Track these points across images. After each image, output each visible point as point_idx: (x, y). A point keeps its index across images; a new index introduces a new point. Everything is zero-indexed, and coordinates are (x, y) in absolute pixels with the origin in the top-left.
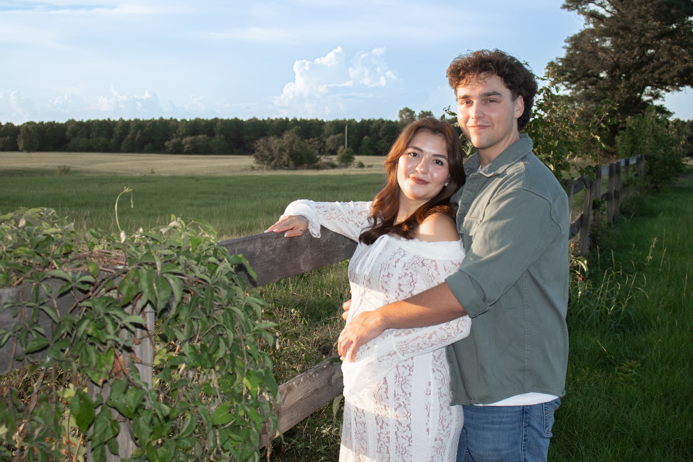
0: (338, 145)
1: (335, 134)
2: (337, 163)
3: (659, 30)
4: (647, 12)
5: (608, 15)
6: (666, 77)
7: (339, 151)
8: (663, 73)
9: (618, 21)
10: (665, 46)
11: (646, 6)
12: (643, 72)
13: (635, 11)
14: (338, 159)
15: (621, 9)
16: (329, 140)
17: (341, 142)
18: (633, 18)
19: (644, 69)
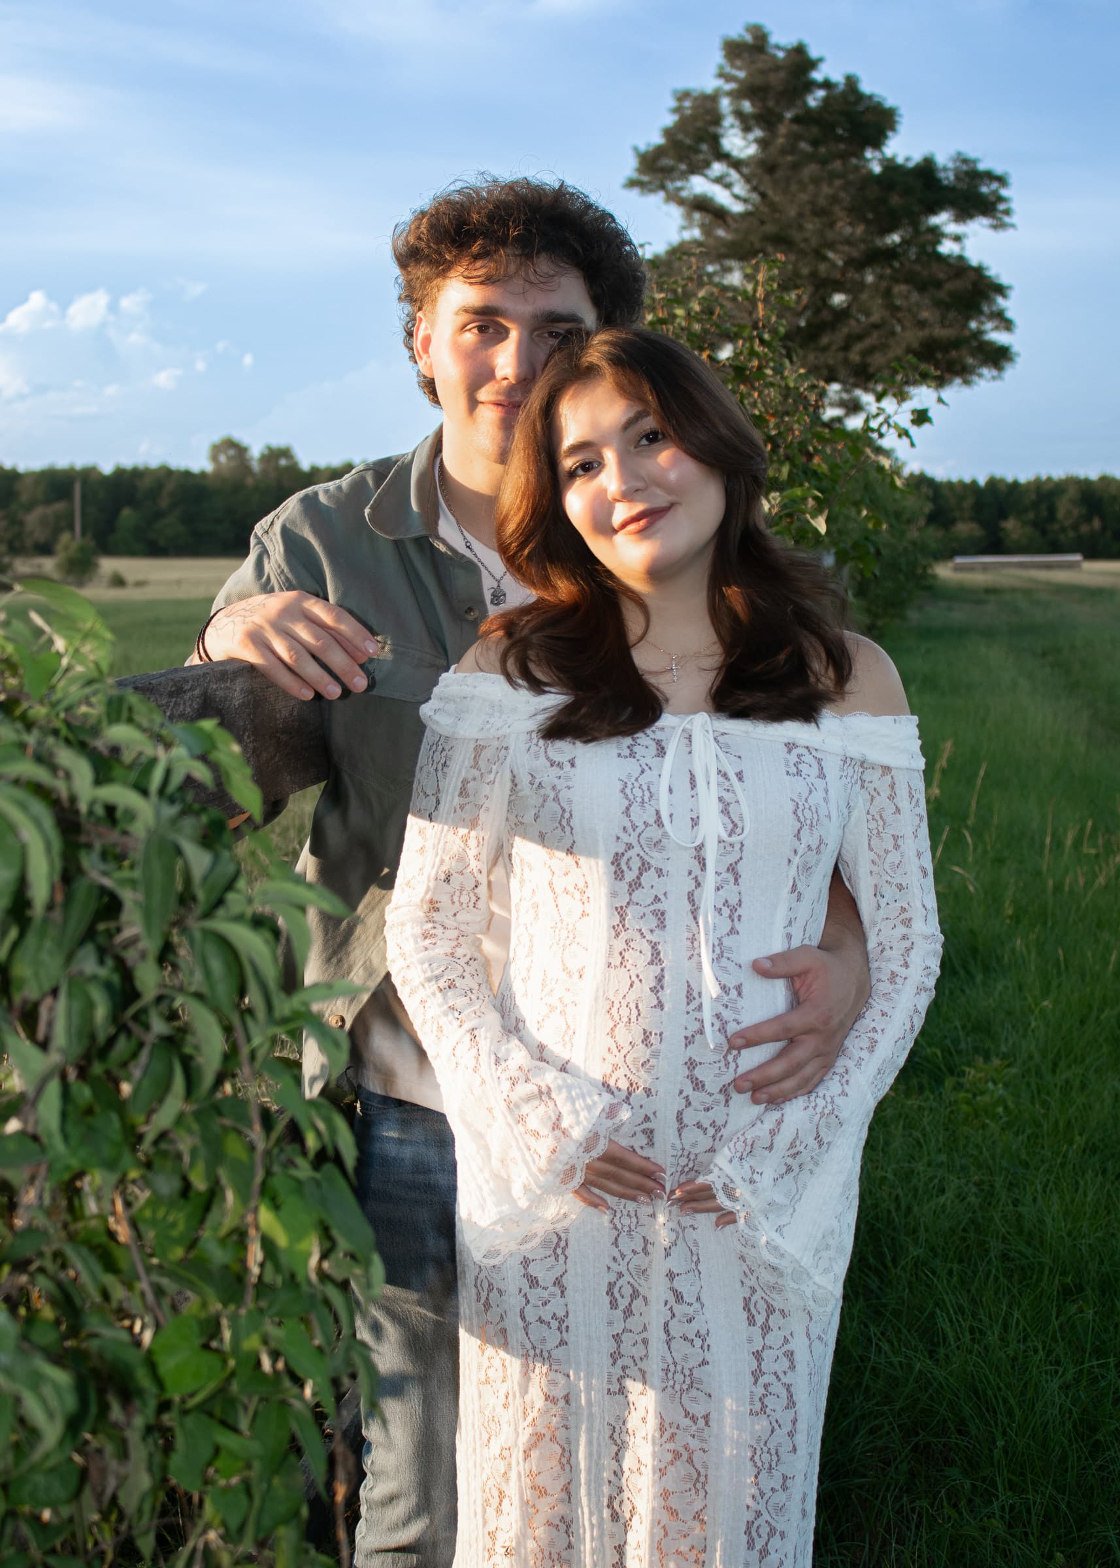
0: (57, 531)
1: (48, 501)
2: (56, 575)
3: (862, 247)
4: (834, 199)
5: (737, 208)
6: (877, 360)
7: (59, 547)
8: (871, 350)
9: (763, 223)
10: (875, 286)
11: (830, 184)
12: (825, 349)
13: (804, 197)
14: (59, 566)
15: (770, 193)
16: (32, 519)
17: (63, 523)
18: (801, 215)
19: (825, 340)
